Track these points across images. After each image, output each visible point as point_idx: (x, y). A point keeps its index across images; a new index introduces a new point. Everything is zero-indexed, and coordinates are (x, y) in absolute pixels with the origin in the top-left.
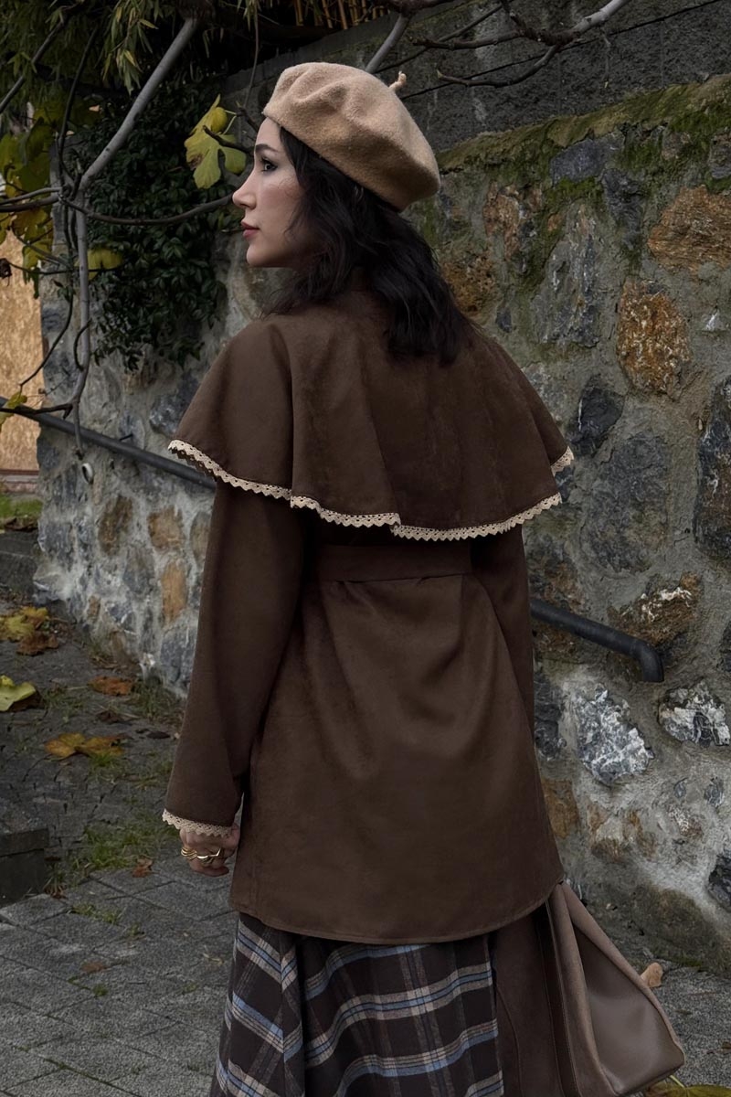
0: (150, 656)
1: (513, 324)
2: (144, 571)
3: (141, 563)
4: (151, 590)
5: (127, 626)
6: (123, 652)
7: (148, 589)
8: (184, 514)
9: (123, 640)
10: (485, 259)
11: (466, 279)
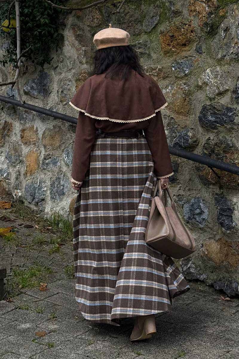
1: (204, 51)
2: (17, 153)
3: (16, 150)
5: (7, 178)
7: (19, 161)
8: (39, 129)
9: (5, 185)
10: (190, 25)
11: (182, 33)
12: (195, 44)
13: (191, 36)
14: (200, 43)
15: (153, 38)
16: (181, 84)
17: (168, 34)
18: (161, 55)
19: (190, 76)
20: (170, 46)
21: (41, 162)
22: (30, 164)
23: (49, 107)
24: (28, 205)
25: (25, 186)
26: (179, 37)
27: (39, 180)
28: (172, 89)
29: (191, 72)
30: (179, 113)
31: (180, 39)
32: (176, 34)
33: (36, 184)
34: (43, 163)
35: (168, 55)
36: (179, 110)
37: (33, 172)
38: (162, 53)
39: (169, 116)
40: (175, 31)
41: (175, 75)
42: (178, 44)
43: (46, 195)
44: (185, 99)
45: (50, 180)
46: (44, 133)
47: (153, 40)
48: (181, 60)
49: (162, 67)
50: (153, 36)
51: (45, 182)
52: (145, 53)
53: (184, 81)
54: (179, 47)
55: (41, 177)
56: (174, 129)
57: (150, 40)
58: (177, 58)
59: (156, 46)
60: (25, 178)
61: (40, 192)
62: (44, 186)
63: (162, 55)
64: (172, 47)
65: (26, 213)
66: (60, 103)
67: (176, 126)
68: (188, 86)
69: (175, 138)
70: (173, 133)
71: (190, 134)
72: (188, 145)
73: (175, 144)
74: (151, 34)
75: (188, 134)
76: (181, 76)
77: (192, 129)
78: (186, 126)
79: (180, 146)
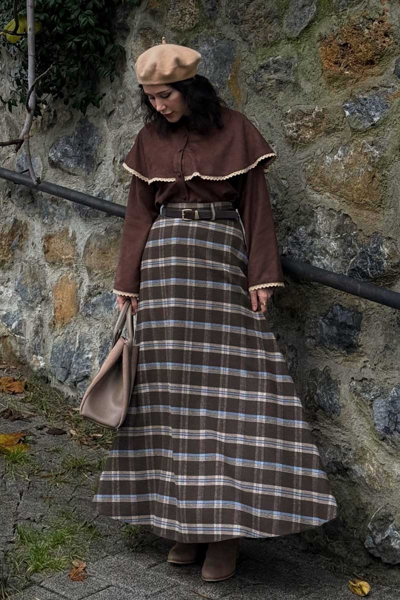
0: (39, 358)
2: (36, 283)
3: (34, 276)
4: (43, 300)
5: (17, 331)
6: (13, 354)
7: (41, 298)
8: (78, 236)
9: (13, 344)
10: (382, 22)
11: (364, 39)
12: (394, 62)
13: (385, 45)
15: (303, 49)
16: (364, 144)
17: (335, 41)
18: (321, 85)
19: (382, 127)
20: (340, 65)
21: (82, 301)
22: (61, 306)
23: (98, 193)
24: (57, 385)
25: (51, 348)
26: (358, 46)
27: (77, 338)
28: (345, 156)
29: (386, 119)
30: (360, 205)
31: (361, 51)
32: (352, 41)
33: (72, 344)
34: (87, 304)
35: (335, 84)
36: (361, 199)
37: (67, 320)
38: (322, 80)
39: (340, 212)
40: (350, 34)
41: (352, 126)
42: (356, 62)
43: (91, 367)
44: (374, 176)
45: (99, 337)
46: (88, 243)
47: (305, 53)
48: (363, 95)
49: (323, 109)
50: (305, 47)
51: (89, 342)
52: (288, 82)
53: (371, 139)
54: (360, 68)
55: (82, 331)
56: (349, 238)
57: (298, 55)
58: (356, 91)
59: (310, 66)
60: (52, 333)
61: (80, 360)
62: (88, 349)
63: (324, 84)
64: (345, 67)
65: (53, 403)
66: (119, 184)
67: (354, 232)
68: (380, 147)
69: (352, 257)
70: (349, 246)
71: (385, 250)
72: (382, 273)
73: (353, 270)
74: (299, 42)
75: (382, 249)
76: (364, 127)
77: (390, 238)
78: (376, 233)
79: (364, 275)
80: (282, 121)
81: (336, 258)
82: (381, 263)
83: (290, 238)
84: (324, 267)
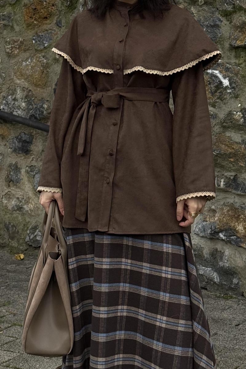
1: (63, 25)
11: (43, 7)
12: (56, 18)
13: (52, 10)
14: (61, 17)
16: (40, 57)
17: (31, 7)
18: (23, 28)
19: (48, 49)
20: (32, 18)
26: (41, 10)
28: (32, 62)
29: (50, 44)
30: (36, 85)
31: (42, 12)
32: (38, 7)
35: (30, 27)
36: (37, 82)
38: (24, 26)
39: (27, 89)
40: (38, 4)
41: (35, 48)
42: (40, 17)
44: (43, 72)
47: (17, 12)
48: (41, 33)
49: (23, 39)
50: (17, 9)
52: (8, 25)
53: (43, 54)
54: (41, 20)
57: (14, 12)
58: (38, 31)
59: (19, 18)
64: (35, 20)
67: (33, 98)
68: (46, 58)
69: (31, 110)
70: (30, 105)
71: (45, 106)
72: (43, 117)
73: (31, 116)
74: (15, 6)
75: (44, 106)
76: (41, 48)
77: (48, 101)
78: (43, 98)
79: (36, 118)
80: (5, 45)
81: (24, 110)
82: (43, 112)
83: (4, 102)
84: (19, 115)
